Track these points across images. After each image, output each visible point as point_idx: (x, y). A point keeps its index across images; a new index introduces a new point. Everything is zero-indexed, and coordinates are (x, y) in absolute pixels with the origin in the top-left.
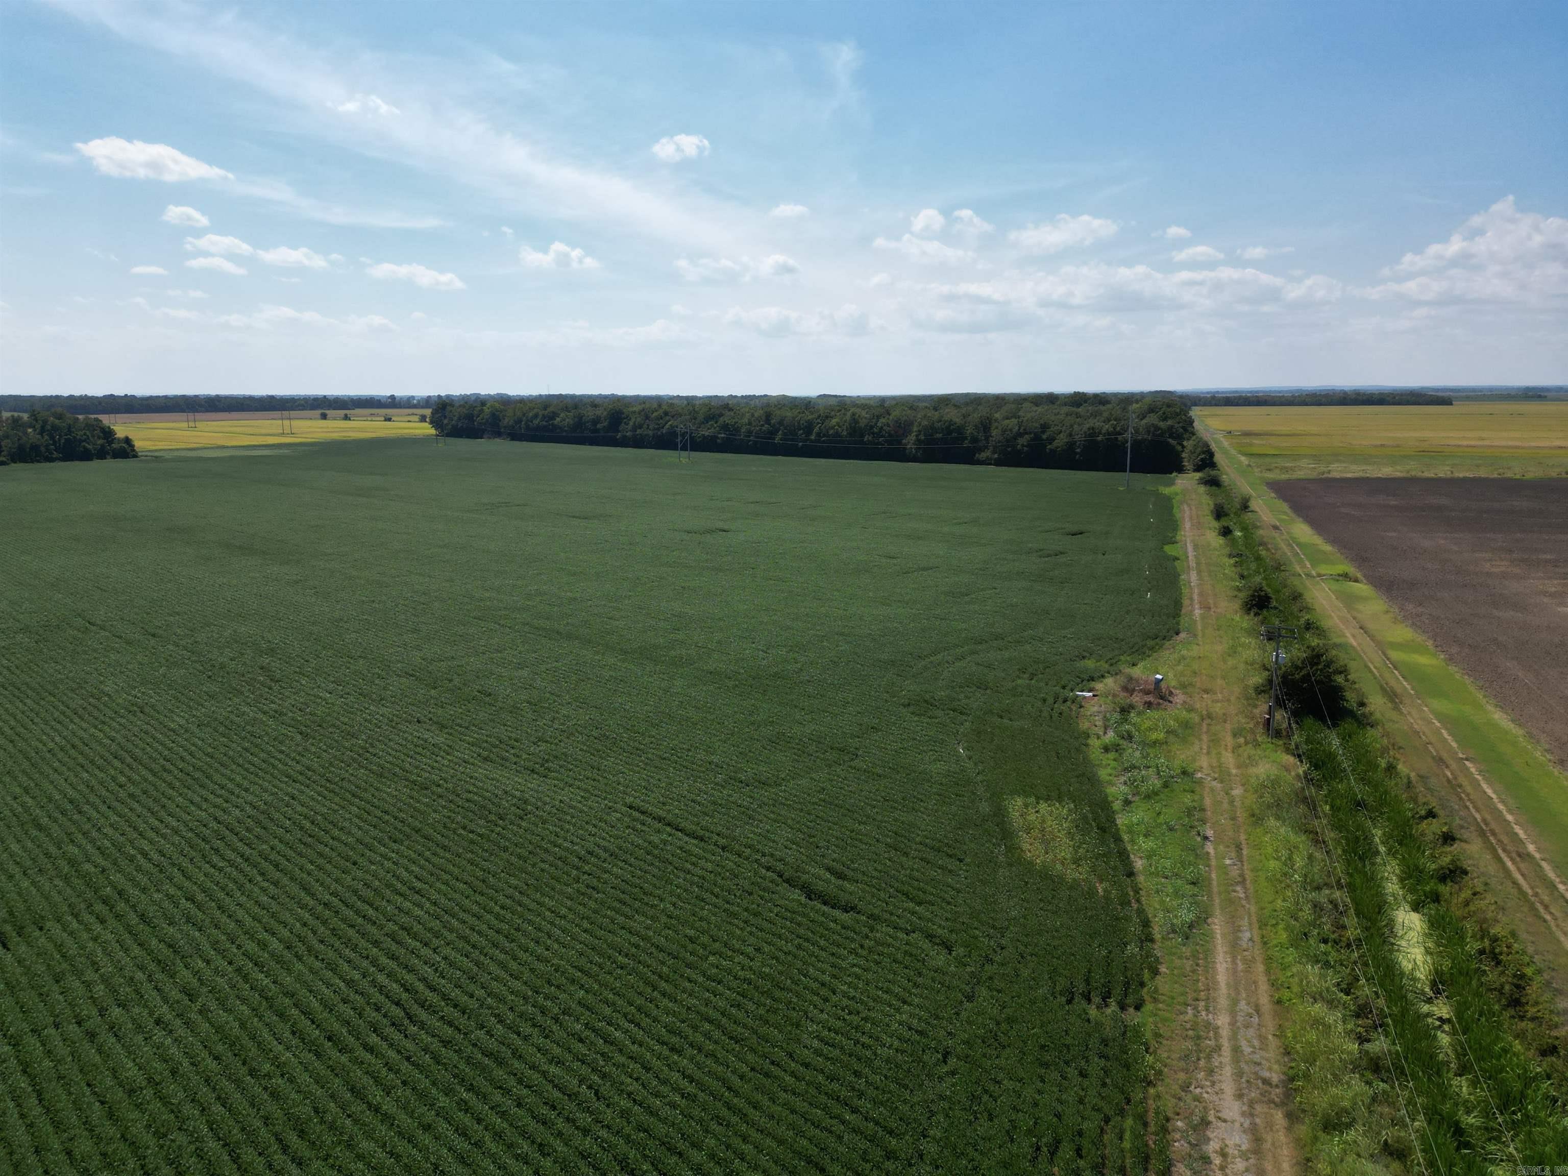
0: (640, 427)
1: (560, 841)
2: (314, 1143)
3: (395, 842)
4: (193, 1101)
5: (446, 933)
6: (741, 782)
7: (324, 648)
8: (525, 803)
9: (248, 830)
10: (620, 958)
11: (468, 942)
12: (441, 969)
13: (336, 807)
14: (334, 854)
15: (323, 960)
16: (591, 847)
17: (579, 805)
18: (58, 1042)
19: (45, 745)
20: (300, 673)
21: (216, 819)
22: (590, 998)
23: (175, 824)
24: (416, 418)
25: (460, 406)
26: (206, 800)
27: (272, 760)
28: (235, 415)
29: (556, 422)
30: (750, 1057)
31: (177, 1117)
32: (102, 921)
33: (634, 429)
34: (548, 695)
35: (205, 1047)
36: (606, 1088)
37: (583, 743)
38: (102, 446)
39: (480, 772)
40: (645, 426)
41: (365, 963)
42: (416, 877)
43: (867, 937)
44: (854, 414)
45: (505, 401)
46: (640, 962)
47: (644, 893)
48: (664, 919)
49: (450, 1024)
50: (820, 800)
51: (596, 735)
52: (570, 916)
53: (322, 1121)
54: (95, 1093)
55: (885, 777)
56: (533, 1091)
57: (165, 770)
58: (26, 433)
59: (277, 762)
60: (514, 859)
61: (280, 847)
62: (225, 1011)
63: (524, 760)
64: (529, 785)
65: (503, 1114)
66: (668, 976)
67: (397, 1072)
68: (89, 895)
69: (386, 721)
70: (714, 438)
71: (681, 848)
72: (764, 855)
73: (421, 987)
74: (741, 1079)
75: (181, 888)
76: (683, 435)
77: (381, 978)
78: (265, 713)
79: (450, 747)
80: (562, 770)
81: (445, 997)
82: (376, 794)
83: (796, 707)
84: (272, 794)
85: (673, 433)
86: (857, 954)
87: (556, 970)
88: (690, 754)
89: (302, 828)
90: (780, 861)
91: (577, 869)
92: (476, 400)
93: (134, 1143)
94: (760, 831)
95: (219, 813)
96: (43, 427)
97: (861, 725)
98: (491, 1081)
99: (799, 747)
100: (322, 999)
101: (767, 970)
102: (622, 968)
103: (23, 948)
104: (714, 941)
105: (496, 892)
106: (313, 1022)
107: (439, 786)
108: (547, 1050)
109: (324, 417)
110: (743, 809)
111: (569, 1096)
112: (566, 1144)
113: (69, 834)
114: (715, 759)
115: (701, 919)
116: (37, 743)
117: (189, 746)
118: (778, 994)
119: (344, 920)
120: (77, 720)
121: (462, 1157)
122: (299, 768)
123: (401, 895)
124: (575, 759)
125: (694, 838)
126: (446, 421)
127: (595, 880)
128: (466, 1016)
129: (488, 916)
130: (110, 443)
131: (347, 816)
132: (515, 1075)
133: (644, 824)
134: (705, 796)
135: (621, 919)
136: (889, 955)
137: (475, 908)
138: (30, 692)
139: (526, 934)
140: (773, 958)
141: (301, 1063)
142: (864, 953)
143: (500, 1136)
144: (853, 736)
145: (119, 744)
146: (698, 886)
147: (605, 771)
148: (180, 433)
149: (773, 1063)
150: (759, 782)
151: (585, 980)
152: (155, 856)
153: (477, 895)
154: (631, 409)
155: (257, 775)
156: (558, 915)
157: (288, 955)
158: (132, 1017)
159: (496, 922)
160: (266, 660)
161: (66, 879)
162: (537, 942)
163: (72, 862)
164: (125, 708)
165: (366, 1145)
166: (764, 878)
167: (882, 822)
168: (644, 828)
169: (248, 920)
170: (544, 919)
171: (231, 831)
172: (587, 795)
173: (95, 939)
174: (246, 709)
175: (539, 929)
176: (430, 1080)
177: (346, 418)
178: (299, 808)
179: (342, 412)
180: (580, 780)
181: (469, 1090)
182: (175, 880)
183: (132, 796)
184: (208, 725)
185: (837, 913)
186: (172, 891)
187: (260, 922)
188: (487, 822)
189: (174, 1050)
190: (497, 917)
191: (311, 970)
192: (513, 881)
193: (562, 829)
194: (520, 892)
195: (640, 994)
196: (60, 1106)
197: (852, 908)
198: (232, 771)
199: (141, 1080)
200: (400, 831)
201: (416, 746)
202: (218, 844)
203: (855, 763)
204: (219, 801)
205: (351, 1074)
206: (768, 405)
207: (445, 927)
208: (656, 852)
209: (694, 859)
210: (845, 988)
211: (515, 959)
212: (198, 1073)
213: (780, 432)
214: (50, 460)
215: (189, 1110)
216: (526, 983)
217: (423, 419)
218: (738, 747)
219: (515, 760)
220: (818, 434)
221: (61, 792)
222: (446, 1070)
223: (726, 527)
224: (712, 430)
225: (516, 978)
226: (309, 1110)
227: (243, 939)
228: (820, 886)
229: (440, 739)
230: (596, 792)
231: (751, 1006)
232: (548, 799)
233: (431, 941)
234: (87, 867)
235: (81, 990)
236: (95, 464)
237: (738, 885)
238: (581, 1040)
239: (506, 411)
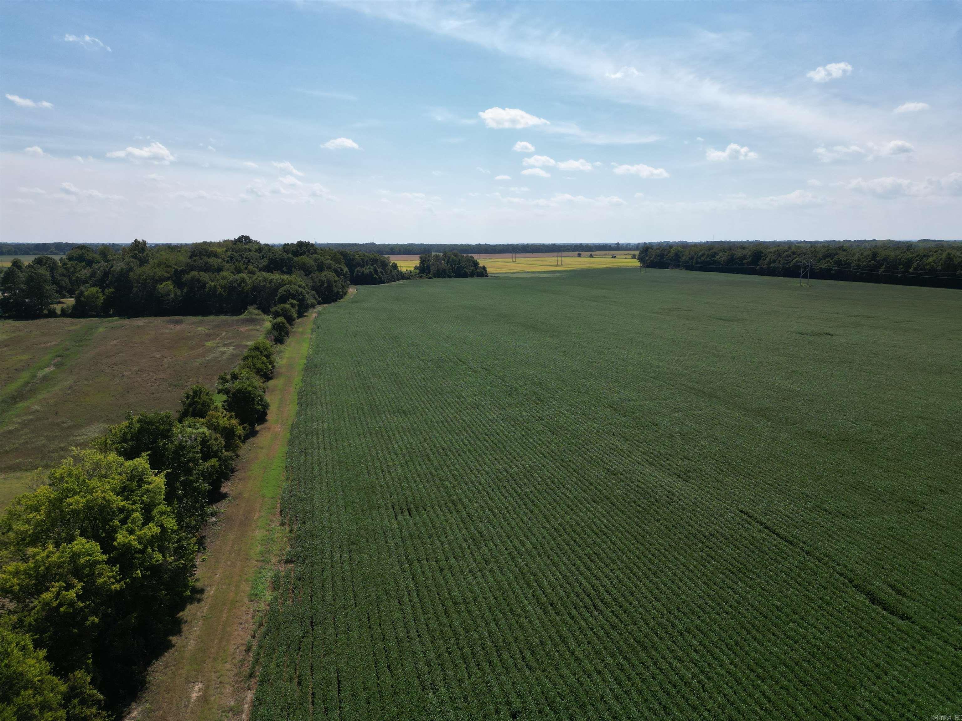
0: (774, 261)
1: (693, 523)
2: (538, 660)
3: (594, 502)
4: (482, 617)
5: (619, 563)
6: (826, 510)
7: (566, 386)
8: (672, 495)
9: (520, 479)
10: (726, 607)
11: (631, 571)
12: (614, 582)
13: (565, 476)
14: (562, 502)
15: (552, 560)
16: (713, 531)
17: (707, 503)
18: (427, 568)
19: (435, 418)
20: (553, 398)
21: (506, 470)
22: (704, 627)
23: (487, 469)
24: (630, 256)
25: (657, 249)
26: (502, 459)
27: (535, 443)
28: (535, 254)
29: (716, 259)
30: (814, 698)
31: (474, 623)
32: (451, 513)
33: (770, 263)
34: (693, 430)
35: (491, 591)
36: (709, 686)
37: (713, 465)
38: (473, 270)
39: (647, 471)
40: (778, 261)
41: (573, 568)
42: (604, 525)
43: (919, 642)
44: (949, 254)
45: (684, 246)
46: (739, 613)
47: (746, 569)
48: (759, 589)
49: (617, 617)
50: (889, 535)
51: (722, 461)
52: (695, 571)
53: (543, 650)
54: (440, 599)
55: (948, 528)
56: (662, 673)
57: (485, 440)
58: (441, 263)
59: (537, 445)
60: (662, 528)
61: (535, 492)
62: (502, 574)
63: (674, 468)
64: (676, 484)
65: (644, 680)
66: (759, 627)
67: (585, 635)
68: (447, 498)
69: (595, 431)
70: (829, 270)
71: (775, 546)
72: (838, 564)
73: (602, 590)
74: (806, 711)
75: (487, 504)
76: (805, 268)
77: (581, 578)
78: (534, 417)
79: (630, 452)
80: (698, 479)
81: (615, 599)
82: (587, 472)
83: (876, 465)
84: (533, 462)
85: (797, 266)
86: (908, 652)
87: (683, 603)
88: (788, 484)
89: (546, 484)
90: (851, 571)
91: (703, 543)
92: (666, 245)
93: (455, 630)
94: (837, 547)
95: (508, 468)
96: (448, 260)
97: (930, 486)
98: (638, 658)
99: (876, 494)
100: (549, 581)
101: (833, 644)
102: (727, 613)
103: (417, 518)
104: (794, 613)
105: (651, 545)
106: (544, 593)
107: (622, 474)
108: (673, 650)
109: (579, 256)
110: (825, 529)
111: (685, 683)
112: (681, 712)
113: (440, 465)
114: (807, 491)
115: (786, 596)
116: (432, 417)
117: (497, 429)
118: (840, 662)
119: (564, 540)
120: (449, 408)
121: (617, 697)
122: (548, 450)
123: (596, 534)
124: (707, 474)
125: (786, 541)
126: (647, 258)
127: (713, 553)
128: (626, 615)
129: (645, 559)
130: (476, 269)
131: (570, 482)
132: (653, 659)
133: (750, 524)
134: (797, 515)
135: (729, 582)
136: (938, 660)
137: (637, 552)
138: (431, 392)
139: (666, 575)
140: (839, 637)
141: (536, 614)
142: (915, 653)
143: (641, 693)
144: (922, 494)
145: (466, 423)
146: (785, 574)
147: (726, 485)
148: (508, 264)
149: (831, 708)
150: (840, 513)
151: (701, 614)
152: (477, 484)
153: (639, 544)
154: (768, 250)
155: (527, 450)
156: (687, 569)
157: (534, 552)
158: (459, 565)
159: (649, 563)
160: (537, 389)
161: (438, 487)
162: (673, 582)
163: (441, 479)
164: (470, 405)
165: (565, 671)
166: (837, 580)
167: (941, 561)
168: (749, 527)
169: (517, 528)
170: (678, 569)
171: (513, 478)
172: (713, 498)
173: (447, 521)
174: (525, 414)
175: (675, 574)
176: (603, 646)
177: (591, 256)
178: (546, 473)
179: (589, 253)
180: (709, 488)
181: (625, 659)
182: (485, 498)
183: (469, 451)
184: (506, 420)
185: (894, 618)
186: (483, 504)
187: (522, 530)
188: (649, 502)
189: (476, 588)
190: (650, 560)
191: (545, 563)
192: (661, 541)
193: (694, 516)
194: (665, 549)
195: (737, 633)
196: (425, 600)
197: (908, 618)
198: (515, 446)
199: (460, 600)
200: (598, 497)
201: (611, 449)
202: (506, 484)
203: (920, 514)
204: (508, 461)
205: (561, 628)
206: (876, 247)
207: (618, 559)
208: (757, 544)
209: (784, 555)
210: (896, 673)
211: (658, 588)
212: (486, 604)
213: (884, 266)
214: (450, 277)
215: (480, 621)
216: (664, 605)
217: (634, 257)
218: (825, 486)
219: (669, 467)
220: (916, 269)
221: (439, 443)
222: (612, 642)
223: (831, 332)
224: (828, 264)
225: (657, 600)
226: (537, 640)
227: (513, 538)
228: (882, 596)
229: (624, 447)
230: (719, 497)
231: (818, 665)
232: (687, 496)
233: (610, 565)
234: (447, 483)
235: (439, 545)
236: (469, 280)
237: (816, 580)
238: (696, 651)
239: (684, 251)
